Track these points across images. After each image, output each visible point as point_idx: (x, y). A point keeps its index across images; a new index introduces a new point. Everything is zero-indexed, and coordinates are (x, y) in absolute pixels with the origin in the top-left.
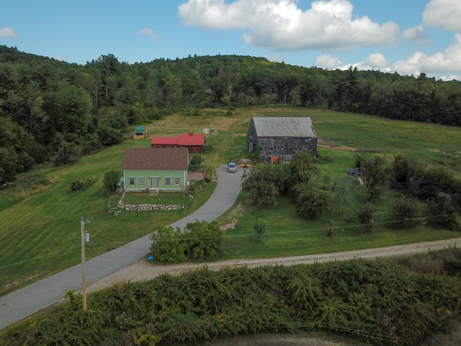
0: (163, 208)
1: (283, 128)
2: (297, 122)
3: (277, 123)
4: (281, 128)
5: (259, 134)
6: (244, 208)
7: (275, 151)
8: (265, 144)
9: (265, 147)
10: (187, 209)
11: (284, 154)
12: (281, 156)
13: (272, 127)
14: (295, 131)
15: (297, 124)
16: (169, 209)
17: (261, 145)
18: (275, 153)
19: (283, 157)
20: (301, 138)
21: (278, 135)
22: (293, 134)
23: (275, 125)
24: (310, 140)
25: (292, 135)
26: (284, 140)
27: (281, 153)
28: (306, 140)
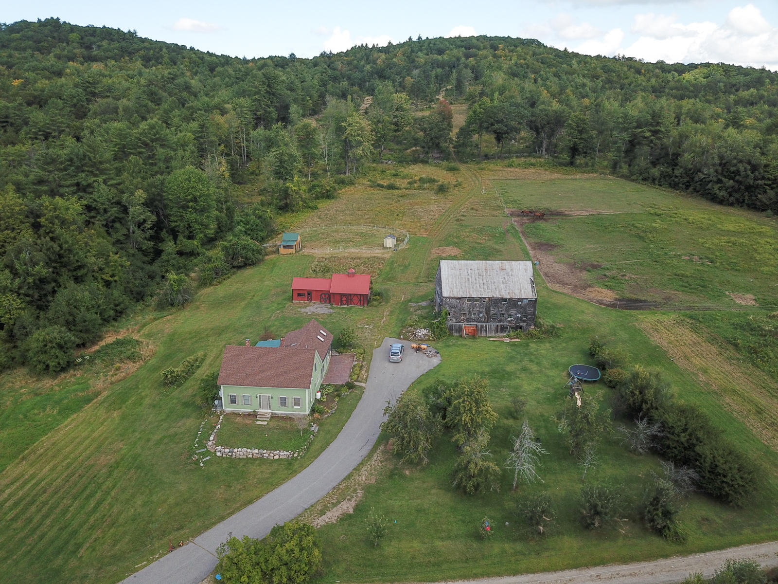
0: (267, 456)
1: (485, 281)
2: (508, 270)
3: (476, 272)
4: (481, 281)
5: (445, 294)
6: (381, 462)
7: (470, 318)
8: (455, 308)
9: (455, 312)
10: (301, 458)
11: (484, 322)
12: (479, 324)
13: (468, 279)
14: (502, 286)
15: (508, 273)
16: (275, 457)
17: (448, 309)
18: (470, 319)
19: (482, 327)
20: (510, 299)
21: (474, 295)
22: (499, 292)
23: (473, 276)
24: (525, 302)
25: (497, 295)
26: (484, 302)
27: (479, 320)
28: (520, 303)
